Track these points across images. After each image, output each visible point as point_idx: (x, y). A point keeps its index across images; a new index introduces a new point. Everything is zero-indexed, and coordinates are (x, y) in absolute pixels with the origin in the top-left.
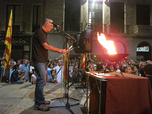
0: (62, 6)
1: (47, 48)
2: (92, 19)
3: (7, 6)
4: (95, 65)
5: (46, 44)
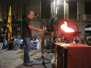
0: (39, 3)
3: (7, 4)
5: (30, 26)
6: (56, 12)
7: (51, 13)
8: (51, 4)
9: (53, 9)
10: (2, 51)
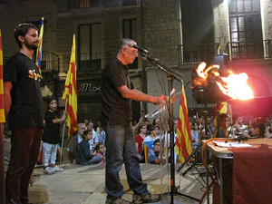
1: (127, 96)
2: (238, 32)
3: (79, 26)
4: (244, 127)
5: (125, 88)
6: (235, 35)
7: (217, 41)
8: (215, 10)
9: (222, 28)
10: (57, 168)
